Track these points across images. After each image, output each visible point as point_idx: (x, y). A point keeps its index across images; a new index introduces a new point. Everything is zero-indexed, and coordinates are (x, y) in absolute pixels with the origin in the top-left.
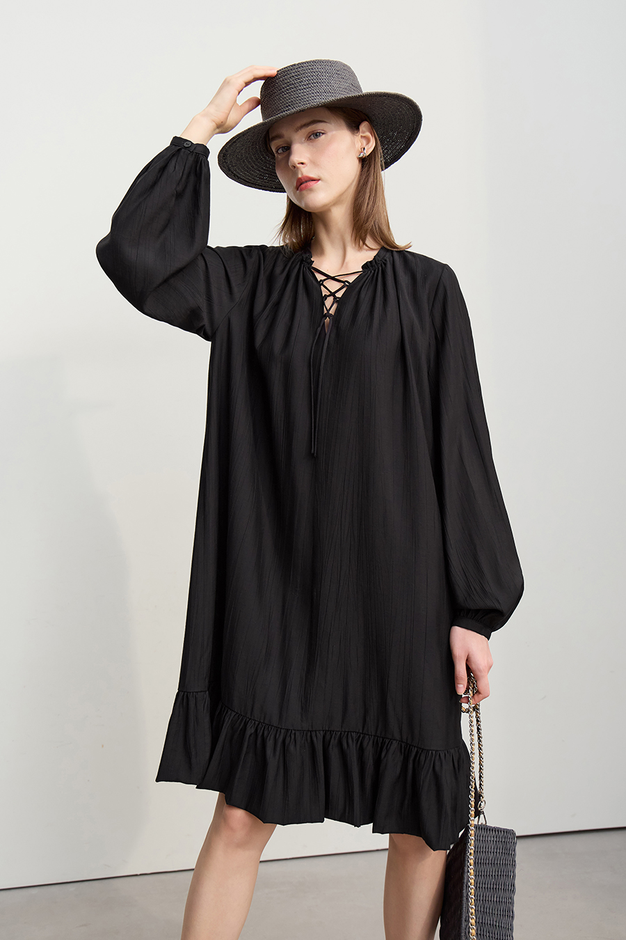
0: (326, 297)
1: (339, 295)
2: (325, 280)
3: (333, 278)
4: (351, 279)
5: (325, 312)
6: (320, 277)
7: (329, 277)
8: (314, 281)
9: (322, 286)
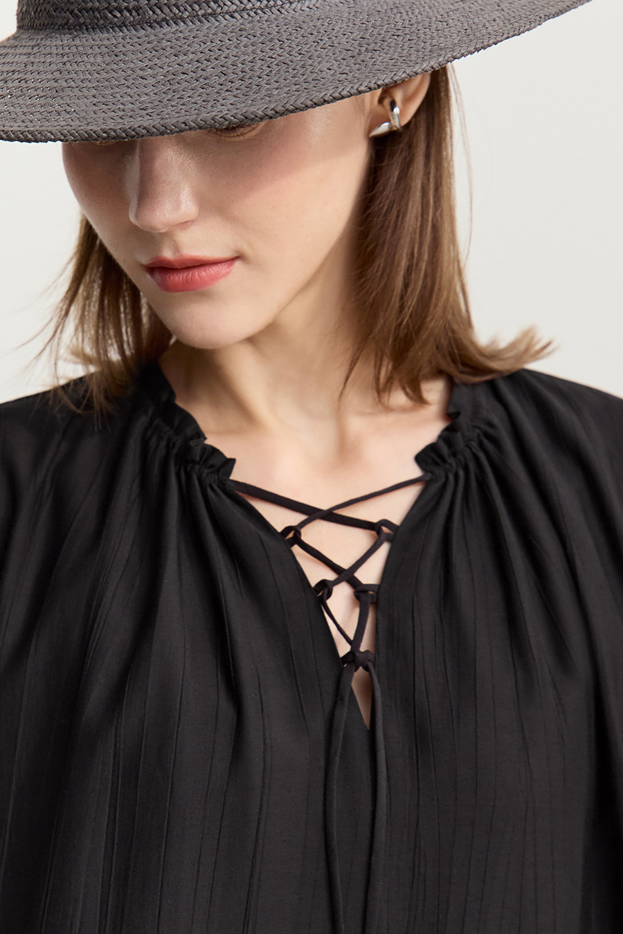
0: (325, 588)
1: (370, 574)
2: (303, 524)
3: (331, 516)
4: (395, 509)
5: (343, 648)
6: (279, 519)
7: (312, 513)
8: (264, 536)
9: (296, 549)
